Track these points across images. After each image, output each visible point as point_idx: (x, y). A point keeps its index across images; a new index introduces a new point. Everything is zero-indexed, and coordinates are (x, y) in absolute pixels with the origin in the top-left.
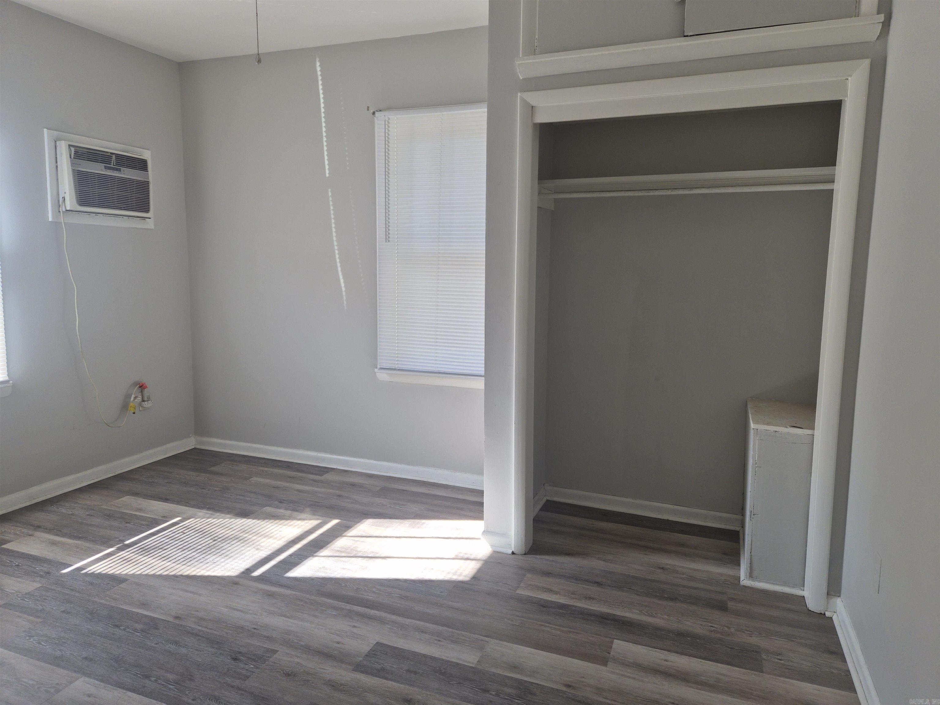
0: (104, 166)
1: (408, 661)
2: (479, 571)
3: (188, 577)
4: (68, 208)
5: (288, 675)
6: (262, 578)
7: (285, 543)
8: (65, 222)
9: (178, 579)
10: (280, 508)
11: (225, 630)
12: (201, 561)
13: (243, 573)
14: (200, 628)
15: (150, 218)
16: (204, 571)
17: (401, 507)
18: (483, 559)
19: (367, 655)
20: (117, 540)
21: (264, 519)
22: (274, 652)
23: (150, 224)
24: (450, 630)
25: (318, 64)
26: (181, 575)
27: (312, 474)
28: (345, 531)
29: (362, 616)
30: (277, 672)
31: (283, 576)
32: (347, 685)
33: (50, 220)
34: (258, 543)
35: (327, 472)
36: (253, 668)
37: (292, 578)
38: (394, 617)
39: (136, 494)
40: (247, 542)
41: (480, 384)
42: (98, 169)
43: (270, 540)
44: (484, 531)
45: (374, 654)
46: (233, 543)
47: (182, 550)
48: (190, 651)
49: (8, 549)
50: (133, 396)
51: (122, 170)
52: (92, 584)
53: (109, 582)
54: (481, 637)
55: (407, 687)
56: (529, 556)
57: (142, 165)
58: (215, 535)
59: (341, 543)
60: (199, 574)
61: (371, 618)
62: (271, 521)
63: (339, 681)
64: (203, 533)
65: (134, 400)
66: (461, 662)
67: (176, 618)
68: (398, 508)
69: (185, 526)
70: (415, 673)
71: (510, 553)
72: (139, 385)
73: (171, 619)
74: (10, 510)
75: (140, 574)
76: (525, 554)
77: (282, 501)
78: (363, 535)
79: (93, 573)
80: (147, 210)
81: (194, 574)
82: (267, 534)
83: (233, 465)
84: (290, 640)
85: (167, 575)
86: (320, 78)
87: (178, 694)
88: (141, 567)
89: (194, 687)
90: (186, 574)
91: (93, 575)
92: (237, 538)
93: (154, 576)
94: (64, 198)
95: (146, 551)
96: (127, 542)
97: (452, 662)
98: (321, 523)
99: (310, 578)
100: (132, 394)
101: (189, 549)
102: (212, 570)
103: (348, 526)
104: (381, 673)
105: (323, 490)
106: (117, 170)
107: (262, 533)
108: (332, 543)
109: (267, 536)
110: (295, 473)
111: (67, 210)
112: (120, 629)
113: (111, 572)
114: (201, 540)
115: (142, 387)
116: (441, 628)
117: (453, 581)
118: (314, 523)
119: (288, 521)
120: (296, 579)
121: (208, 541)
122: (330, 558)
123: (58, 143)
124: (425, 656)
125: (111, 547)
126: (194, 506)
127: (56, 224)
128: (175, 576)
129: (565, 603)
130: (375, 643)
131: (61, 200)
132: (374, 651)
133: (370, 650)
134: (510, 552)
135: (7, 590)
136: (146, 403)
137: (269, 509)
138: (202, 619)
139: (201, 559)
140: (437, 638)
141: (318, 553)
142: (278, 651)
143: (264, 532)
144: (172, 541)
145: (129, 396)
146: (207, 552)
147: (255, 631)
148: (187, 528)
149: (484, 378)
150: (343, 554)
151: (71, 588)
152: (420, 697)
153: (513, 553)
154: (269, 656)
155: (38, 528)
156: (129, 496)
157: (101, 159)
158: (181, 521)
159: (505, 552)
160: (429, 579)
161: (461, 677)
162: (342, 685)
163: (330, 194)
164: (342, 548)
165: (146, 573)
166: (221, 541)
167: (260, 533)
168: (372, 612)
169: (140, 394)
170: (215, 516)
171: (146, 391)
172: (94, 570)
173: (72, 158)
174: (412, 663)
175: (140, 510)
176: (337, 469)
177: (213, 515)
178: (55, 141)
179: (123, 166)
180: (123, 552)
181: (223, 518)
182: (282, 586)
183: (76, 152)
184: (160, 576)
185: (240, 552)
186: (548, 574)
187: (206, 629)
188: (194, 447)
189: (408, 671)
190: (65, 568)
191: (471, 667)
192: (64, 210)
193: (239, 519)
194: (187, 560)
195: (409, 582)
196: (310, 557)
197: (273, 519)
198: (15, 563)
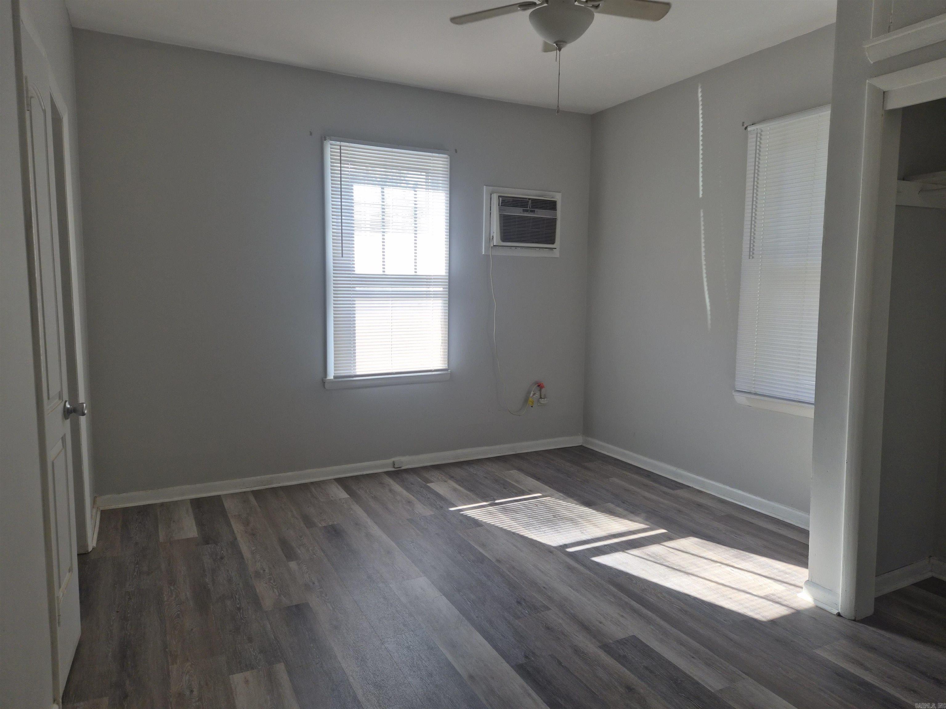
0: (523, 209)
1: (651, 660)
2: (784, 618)
3: (522, 537)
4: (494, 245)
5: (548, 628)
6: (572, 555)
7: (607, 535)
8: (492, 254)
9: (514, 536)
10: (621, 507)
11: (524, 581)
12: (537, 528)
13: (561, 546)
14: (508, 573)
15: (556, 249)
16: (535, 536)
17: (736, 537)
18: (796, 609)
19: (618, 641)
20: (492, 498)
21: (602, 512)
22: (548, 609)
23: (556, 254)
24: (711, 653)
25: (700, 90)
26: (518, 534)
27: (666, 487)
28: (666, 541)
29: (634, 610)
30: (542, 623)
31: (589, 558)
32: (587, 655)
33: (483, 253)
34: (585, 529)
35: (682, 488)
36: (527, 613)
37: (595, 562)
38: (662, 623)
39: (520, 470)
40: (578, 525)
41: (809, 413)
42: (517, 212)
43: (597, 529)
44: (808, 580)
45: (625, 643)
46: (567, 523)
47: (528, 517)
48: (493, 585)
49: (429, 487)
50: (532, 393)
51: (536, 211)
52: (461, 522)
53: (471, 524)
54: (740, 672)
55: (636, 678)
56: (861, 625)
57: (552, 205)
58: (558, 514)
59: (655, 549)
60: (530, 537)
61: (641, 615)
62: (607, 515)
63: (582, 649)
64: (549, 509)
65: (533, 396)
66: (702, 683)
67: (498, 561)
68: (733, 536)
69: (540, 501)
70: (651, 672)
71: (835, 614)
72: (537, 385)
73: (494, 560)
74: (443, 462)
75: (493, 525)
76: (855, 620)
77: (626, 502)
78: (680, 549)
79: (466, 515)
80: (553, 242)
81: (526, 536)
82: (597, 524)
83: (603, 464)
84: (565, 605)
85: (509, 531)
86: (700, 103)
87: (470, 609)
88: (496, 521)
89: (482, 609)
90: (521, 534)
91: (466, 517)
92: (572, 520)
93: (501, 529)
94: (493, 236)
95: (505, 511)
96: (497, 501)
97: (693, 679)
98: (648, 528)
99: (610, 567)
100: (531, 391)
101: (534, 518)
102: (540, 537)
103: (671, 538)
104: (621, 659)
105: (666, 502)
106: (532, 211)
107: (594, 522)
108: (646, 547)
109: (596, 525)
110: (651, 482)
111: (494, 246)
112: (461, 556)
113: (477, 518)
114: (546, 514)
115: (540, 386)
116: (702, 648)
117: (745, 615)
118: (642, 526)
119: (621, 519)
120: (598, 564)
121: (550, 516)
122: (637, 558)
123: (492, 195)
124: (670, 663)
125: (486, 501)
126: (554, 488)
127: (487, 256)
128: (514, 533)
129: (869, 682)
130: (631, 635)
131: (491, 237)
132: (626, 640)
133: (624, 638)
134: (835, 612)
135: (415, 511)
136: (543, 400)
137: (611, 506)
138: (514, 568)
139: (537, 527)
140: (692, 654)
141: (629, 550)
142: (550, 609)
143: (595, 522)
144: (526, 509)
145: (529, 393)
146: (545, 523)
147: (544, 589)
148: (541, 502)
149: (813, 406)
150: (651, 559)
151: (449, 521)
152: (642, 691)
153: (839, 615)
154: (543, 610)
155: (452, 477)
156: (516, 471)
157: (521, 204)
158: (540, 497)
159: (830, 611)
160: (720, 606)
161: (693, 694)
162: (583, 652)
163: (702, 214)
164: (654, 553)
165: (497, 525)
166: (559, 519)
167: (592, 521)
168: (645, 611)
169: (539, 392)
170: (567, 500)
171: (543, 390)
172: (468, 514)
173: (500, 205)
174: (654, 663)
175: (517, 482)
176: (693, 488)
177: (566, 499)
178: (491, 194)
179: (537, 208)
180: (491, 507)
181: (571, 503)
182: (584, 565)
183: (503, 201)
184: (505, 530)
185: (568, 531)
186: (872, 648)
187: (511, 576)
188: (581, 445)
189: (646, 668)
190: (452, 507)
191: (709, 691)
192: (492, 245)
193: (583, 507)
194: (527, 525)
195: (697, 601)
196: (620, 551)
197: (608, 514)
198: (428, 496)
